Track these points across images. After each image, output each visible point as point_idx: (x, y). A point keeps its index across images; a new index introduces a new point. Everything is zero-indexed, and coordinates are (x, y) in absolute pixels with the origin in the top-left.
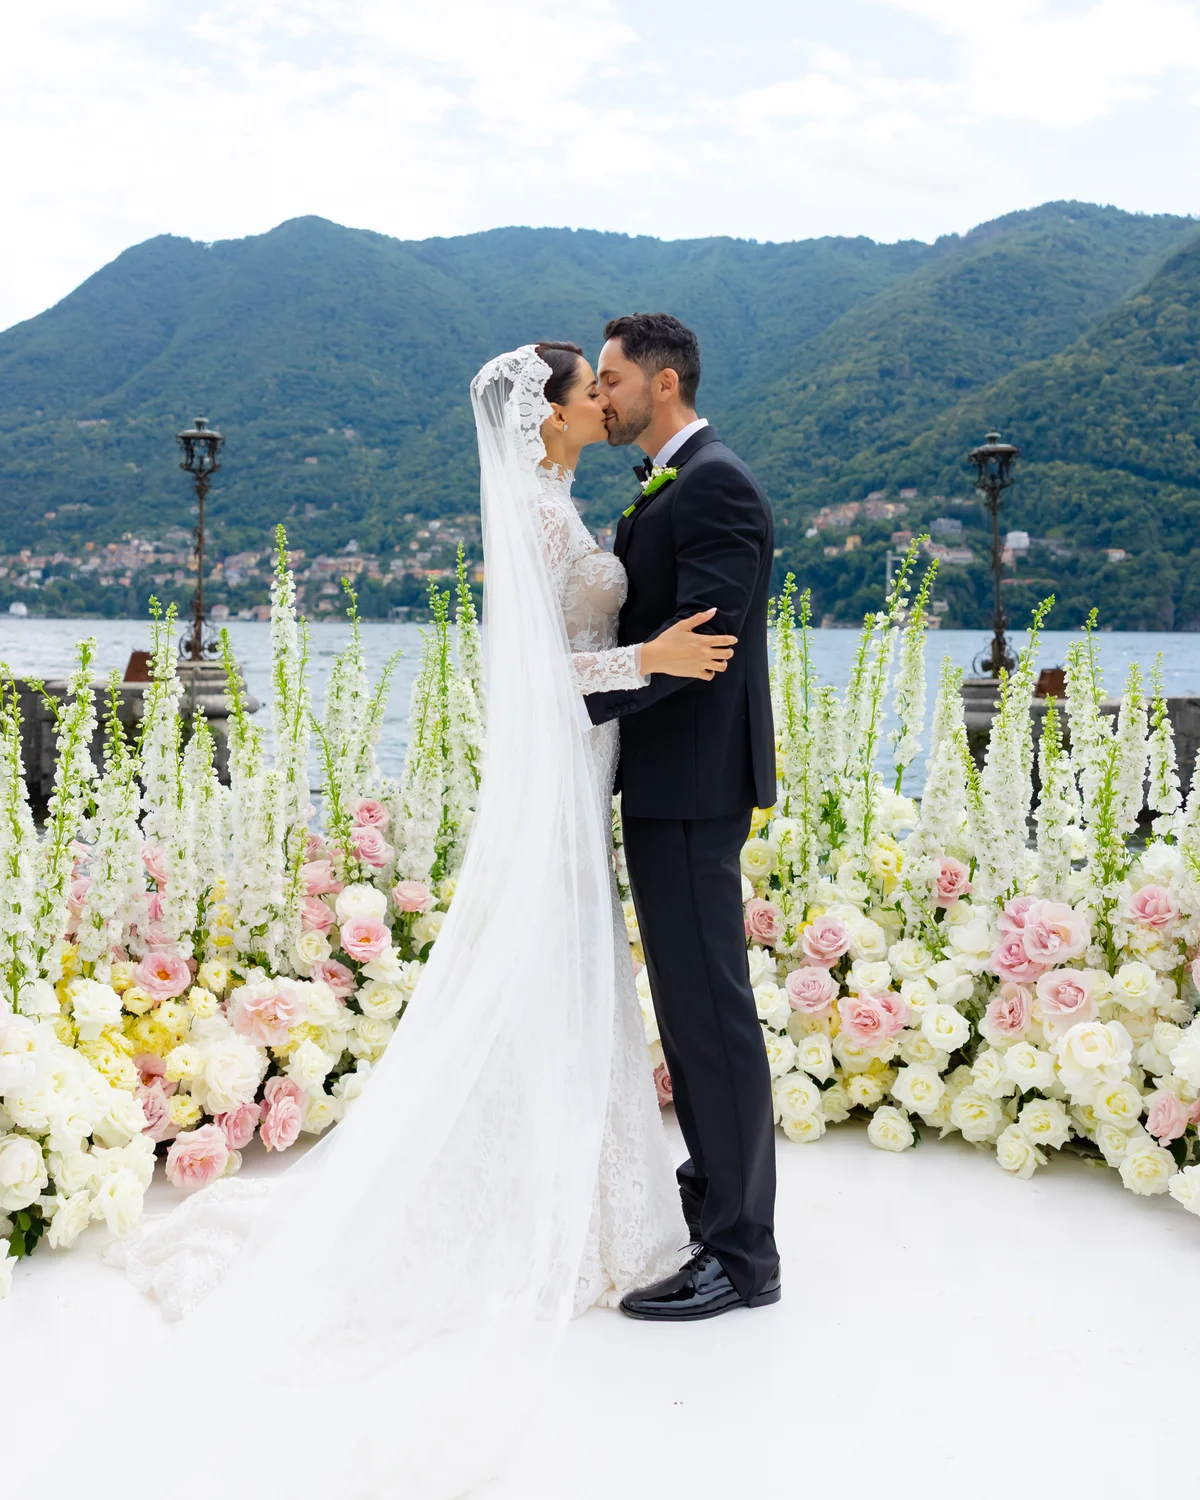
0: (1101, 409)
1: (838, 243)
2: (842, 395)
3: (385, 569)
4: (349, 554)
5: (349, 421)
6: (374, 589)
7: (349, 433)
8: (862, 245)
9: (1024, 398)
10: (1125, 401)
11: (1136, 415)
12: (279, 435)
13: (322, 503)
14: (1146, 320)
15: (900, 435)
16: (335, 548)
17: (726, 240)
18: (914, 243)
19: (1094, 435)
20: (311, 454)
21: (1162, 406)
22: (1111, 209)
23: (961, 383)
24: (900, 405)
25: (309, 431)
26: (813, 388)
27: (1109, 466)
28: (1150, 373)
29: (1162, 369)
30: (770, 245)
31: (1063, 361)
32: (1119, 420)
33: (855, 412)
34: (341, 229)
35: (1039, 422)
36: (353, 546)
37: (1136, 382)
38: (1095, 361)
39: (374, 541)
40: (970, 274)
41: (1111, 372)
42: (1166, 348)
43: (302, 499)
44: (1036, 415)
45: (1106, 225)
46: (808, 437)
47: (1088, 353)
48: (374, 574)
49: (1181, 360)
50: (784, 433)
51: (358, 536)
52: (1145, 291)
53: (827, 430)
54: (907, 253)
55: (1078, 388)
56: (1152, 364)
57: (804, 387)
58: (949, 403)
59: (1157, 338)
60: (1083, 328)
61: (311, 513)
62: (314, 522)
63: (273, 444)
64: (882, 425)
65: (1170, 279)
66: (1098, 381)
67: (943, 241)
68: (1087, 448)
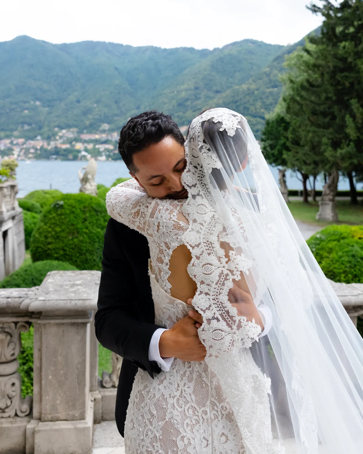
0: (254, 100)
1: (185, 49)
2: (183, 94)
3: (49, 144)
4: (38, 140)
5: (37, 99)
6: (46, 150)
7: (38, 103)
8: (191, 50)
9: (233, 97)
10: (261, 99)
11: (263, 103)
12: (16, 103)
13: (29, 124)
14: (268, 75)
15: (199, 107)
16: (33, 138)
17: (152, 47)
18: (206, 50)
19: (252, 108)
20: (26, 109)
21: (270, 100)
22: (262, 42)
23: (218, 92)
24: (200, 98)
25: (25, 102)
26: (175, 92)
27: (255, 117)
28: (268, 90)
29: (271, 90)
30: (165, 49)
31: (245, 87)
32: (259, 104)
33: (187, 100)
34: (34, 40)
35: (238, 104)
36: (39, 138)
37: (264, 93)
38: (253, 87)
39: (46, 136)
40: (221, 60)
41: (257, 90)
42: (273, 83)
43: (23, 123)
44: (236, 102)
45: (260, 46)
46: (174, 107)
47: (251, 84)
48: (46, 146)
49: (276, 87)
50: (167, 105)
51: (41, 135)
52: (268, 67)
53: (180, 105)
54: (204, 53)
55: (248, 94)
56: (268, 88)
57: (173, 92)
58: (214, 98)
59: (270, 81)
60: (252, 76)
61: (26, 127)
62: (27, 130)
63: (13, 106)
64: (195, 104)
65: (275, 63)
66: (253, 93)
67: (215, 50)
68: (250, 112)
